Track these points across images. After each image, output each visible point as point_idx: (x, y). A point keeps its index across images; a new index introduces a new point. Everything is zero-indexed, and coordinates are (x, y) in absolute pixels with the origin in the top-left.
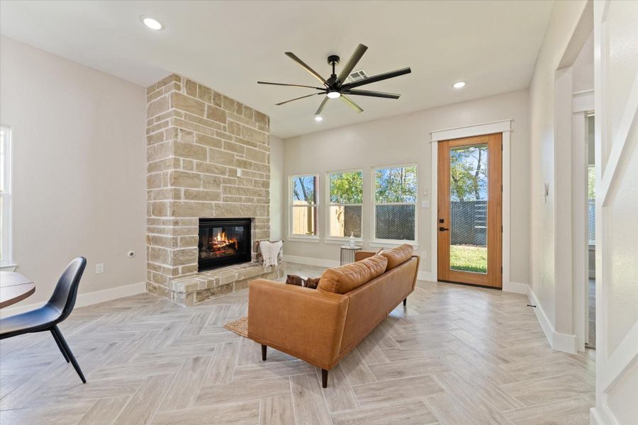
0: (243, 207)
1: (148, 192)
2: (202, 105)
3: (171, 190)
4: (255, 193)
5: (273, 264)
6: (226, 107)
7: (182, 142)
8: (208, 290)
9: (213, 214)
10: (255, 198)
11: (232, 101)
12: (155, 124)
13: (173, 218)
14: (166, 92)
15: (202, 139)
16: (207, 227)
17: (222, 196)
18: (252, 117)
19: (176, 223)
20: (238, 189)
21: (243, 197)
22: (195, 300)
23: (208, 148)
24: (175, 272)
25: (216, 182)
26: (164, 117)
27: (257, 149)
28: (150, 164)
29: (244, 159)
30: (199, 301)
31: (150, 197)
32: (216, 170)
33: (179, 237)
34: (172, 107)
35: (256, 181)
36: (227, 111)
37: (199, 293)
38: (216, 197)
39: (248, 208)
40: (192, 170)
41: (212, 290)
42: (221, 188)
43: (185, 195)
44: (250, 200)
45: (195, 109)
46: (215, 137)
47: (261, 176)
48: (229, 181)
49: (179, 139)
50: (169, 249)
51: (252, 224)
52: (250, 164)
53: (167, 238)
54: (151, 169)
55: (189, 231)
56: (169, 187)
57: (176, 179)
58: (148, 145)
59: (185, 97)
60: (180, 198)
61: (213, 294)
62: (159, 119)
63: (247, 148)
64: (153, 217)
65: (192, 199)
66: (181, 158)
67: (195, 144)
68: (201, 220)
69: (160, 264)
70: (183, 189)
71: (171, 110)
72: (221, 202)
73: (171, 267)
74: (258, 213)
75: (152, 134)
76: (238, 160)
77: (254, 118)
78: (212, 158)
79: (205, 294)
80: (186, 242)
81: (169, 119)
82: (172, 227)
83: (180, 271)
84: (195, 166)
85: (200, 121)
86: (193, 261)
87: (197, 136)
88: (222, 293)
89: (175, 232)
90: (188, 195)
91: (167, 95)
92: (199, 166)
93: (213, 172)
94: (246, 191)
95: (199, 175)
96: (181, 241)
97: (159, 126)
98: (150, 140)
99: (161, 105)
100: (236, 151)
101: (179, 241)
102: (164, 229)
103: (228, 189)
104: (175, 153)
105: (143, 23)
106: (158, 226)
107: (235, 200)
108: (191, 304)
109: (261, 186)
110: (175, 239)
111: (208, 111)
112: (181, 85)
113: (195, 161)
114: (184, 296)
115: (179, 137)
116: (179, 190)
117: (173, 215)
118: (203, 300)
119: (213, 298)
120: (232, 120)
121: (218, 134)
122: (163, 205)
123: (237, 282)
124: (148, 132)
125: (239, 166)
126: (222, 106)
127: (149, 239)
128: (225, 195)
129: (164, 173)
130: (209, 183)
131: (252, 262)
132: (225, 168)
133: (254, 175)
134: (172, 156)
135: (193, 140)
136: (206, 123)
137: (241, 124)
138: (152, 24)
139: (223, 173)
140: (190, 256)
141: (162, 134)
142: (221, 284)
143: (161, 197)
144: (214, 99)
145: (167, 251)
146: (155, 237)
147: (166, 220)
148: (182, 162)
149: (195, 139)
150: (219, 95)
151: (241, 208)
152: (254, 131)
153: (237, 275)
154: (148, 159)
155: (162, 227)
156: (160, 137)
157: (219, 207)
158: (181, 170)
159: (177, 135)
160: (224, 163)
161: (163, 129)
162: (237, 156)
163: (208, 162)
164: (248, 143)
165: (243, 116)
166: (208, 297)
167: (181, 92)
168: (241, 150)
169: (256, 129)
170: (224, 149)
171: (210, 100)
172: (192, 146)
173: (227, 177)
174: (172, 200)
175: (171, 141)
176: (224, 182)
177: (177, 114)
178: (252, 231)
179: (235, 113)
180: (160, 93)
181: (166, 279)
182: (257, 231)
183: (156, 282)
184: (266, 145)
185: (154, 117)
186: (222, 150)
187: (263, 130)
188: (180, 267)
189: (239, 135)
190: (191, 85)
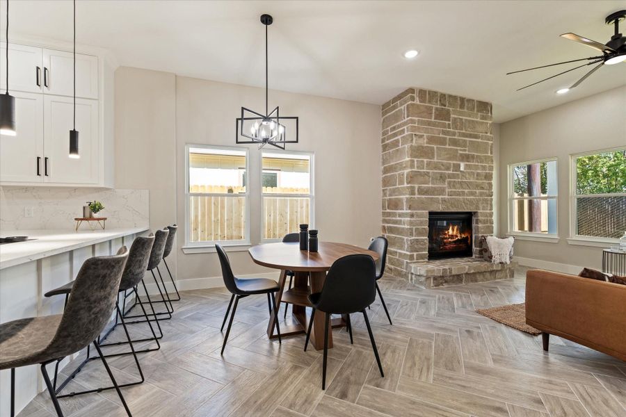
0: (466, 201)
1: (383, 190)
2: (430, 109)
3: (408, 187)
4: (477, 186)
5: (503, 261)
6: (451, 105)
7: (416, 145)
8: (442, 277)
9: (440, 208)
10: (477, 191)
11: (455, 98)
12: (390, 134)
13: (409, 211)
14: (401, 105)
15: (431, 140)
16: (437, 220)
17: (447, 190)
18: (474, 109)
19: (412, 216)
20: (461, 183)
21: (466, 191)
22: (432, 285)
23: (435, 147)
24: (411, 257)
25: (442, 178)
26: (399, 126)
27: (480, 140)
28: (385, 168)
29: (467, 152)
30: (436, 286)
31: (385, 195)
32: (442, 167)
33: (414, 228)
34: (408, 117)
35: (478, 174)
36: (451, 109)
37: (435, 278)
38: (442, 191)
39: (471, 202)
40: (423, 168)
41: (445, 278)
42: (446, 183)
43: (418, 191)
44: (472, 194)
45: (425, 114)
46: (441, 136)
47: (484, 168)
48: (453, 176)
49: (414, 144)
50: (406, 238)
51: (474, 219)
52: (473, 157)
53: (403, 229)
54: (386, 171)
55: (421, 223)
56: (406, 185)
57: (412, 178)
58: (384, 151)
59: (418, 106)
60: (414, 194)
61: (446, 282)
62: (394, 128)
63: (470, 141)
64: (388, 211)
65: (424, 194)
66: (415, 160)
67: (426, 145)
68: (430, 213)
69: (395, 250)
70: (416, 186)
71: (406, 119)
72: (446, 197)
73: (409, 253)
74: (481, 206)
75: (387, 142)
76: (461, 155)
77: (476, 109)
78: (439, 156)
79: (440, 280)
80: (419, 233)
81: (405, 127)
82: (409, 219)
83: (415, 257)
84: (425, 165)
85: (429, 123)
86: (424, 249)
87: (428, 138)
88: (454, 282)
89: (411, 223)
90: (421, 191)
91: (402, 107)
92: (428, 164)
93: (440, 169)
94: (469, 185)
95: (428, 173)
96: (415, 231)
97: (395, 135)
98: (385, 147)
99: (397, 117)
100: (459, 146)
101: (414, 231)
102: (401, 220)
103: (452, 184)
104: (411, 156)
105: (404, 57)
106: (394, 218)
107: (459, 194)
108: (429, 287)
109: (483, 178)
110: (411, 229)
111: (435, 113)
112: (415, 95)
113: (425, 160)
114: (423, 279)
115: (414, 141)
116: (413, 187)
117: (410, 209)
118: (438, 285)
119: (446, 286)
120: (456, 116)
121: (444, 133)
122: (400, 200)
123: (467, 274)
124: (383, 141)
125: (462, 160)
126: (447, 104)
127: (384, 229)
128: (450, 190)
129: (399, 174)
130: (437, 179)
131: (474, 257)
132: (450, 164)
133: (476, 167)
134: (407, 159)
135: (424, 142)
136: (434, 124)
137: (464, 118)
138: (411, 54)
139: (448, 169)
140: (422, 245)
141: (397, 141)
142: (453, 273)
143: (397, 193)
144: (440, 100)
145: (403, 239)
146: (390, 227)
147: (403, 213)
148: (416, 163)
149: (425, 141)
150: (445, 95)
151: (464, 202)
152: (477, 122)
153: (467, 267)
154: (383, 163)
155: (398, 218)
156: (396, 144)
157: (445, 201)
158: (415, 169)
159: (412, 140)
160: (450, 159)
161: (399, 137)
162: (461, 150)
163: (435, 160)
164: (470, 136)
165: (465, 110)
166: (442, 284)
167: (415, 102)
168: (464, 144)
169: (479, 120)
170: (449, 145)
171: (437, 102)
172: (423, 147)
173: (451, 172)
174: (408, 196)
175: (406, 146)
176: (450, 176)
177: (412, 122)
178: (474, 225)
179: (458, 109)
180: (395, 107)
181: (403, 262)
182: (480, 225)
183: (392, 264)
184: (489, 134)
185: (389, 128)
186: (447, 147)
187: (486, 120)
188: (415, 254)
189: (462, 130)
190: (422, 93)
